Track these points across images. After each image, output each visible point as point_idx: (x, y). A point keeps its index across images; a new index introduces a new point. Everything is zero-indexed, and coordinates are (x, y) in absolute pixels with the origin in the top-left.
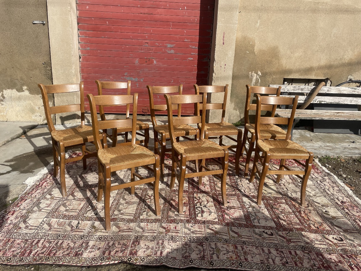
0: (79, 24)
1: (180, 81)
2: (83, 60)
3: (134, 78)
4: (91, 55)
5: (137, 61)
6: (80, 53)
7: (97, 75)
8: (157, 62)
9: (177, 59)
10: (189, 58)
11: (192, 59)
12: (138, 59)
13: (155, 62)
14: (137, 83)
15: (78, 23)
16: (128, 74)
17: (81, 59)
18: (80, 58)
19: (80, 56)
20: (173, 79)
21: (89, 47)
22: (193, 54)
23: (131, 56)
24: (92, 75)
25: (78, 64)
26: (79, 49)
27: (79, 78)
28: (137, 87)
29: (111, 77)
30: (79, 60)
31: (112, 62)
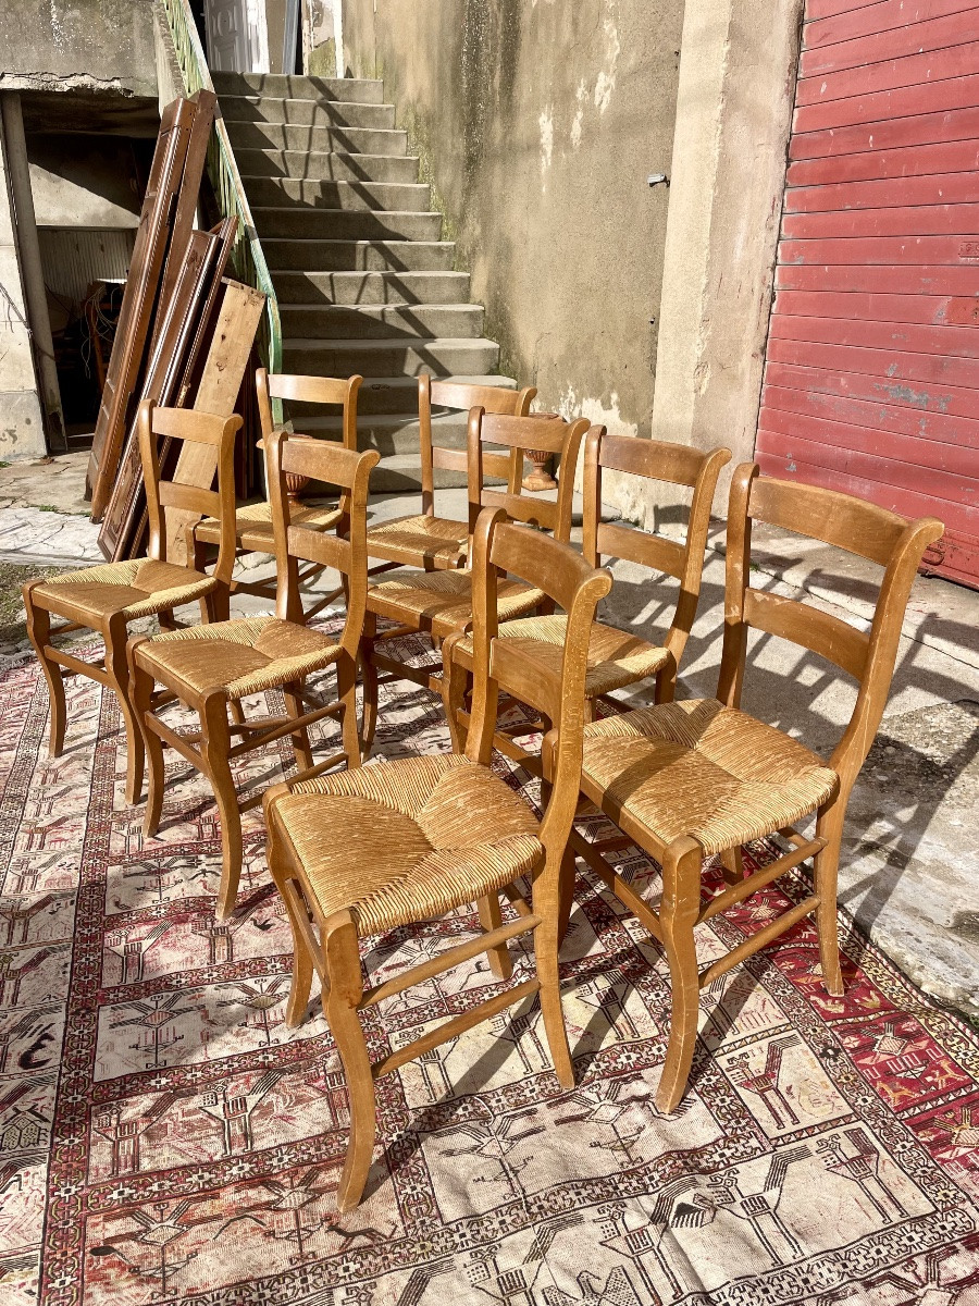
0: (792, 164)
2: (780, 307)
3: (918, 390)
4: (803, 287)
5: (941, 309)
6: (777, 281)
7: (805, 371)
12: (947, 300)
14: (922, 416)
15: (788, 161)
16: (897, 370)
17: (775, 305)
18: (773, 300)
19: (773, 294)
21: (800, 254)
23: (925, 285)
24: (794, 369)
25: (751, 325)
26: (775, 264)
27: (747, 377)
28: (922, 434)
29: (843, 381)
30: (765, 308)
31: (856, 316)
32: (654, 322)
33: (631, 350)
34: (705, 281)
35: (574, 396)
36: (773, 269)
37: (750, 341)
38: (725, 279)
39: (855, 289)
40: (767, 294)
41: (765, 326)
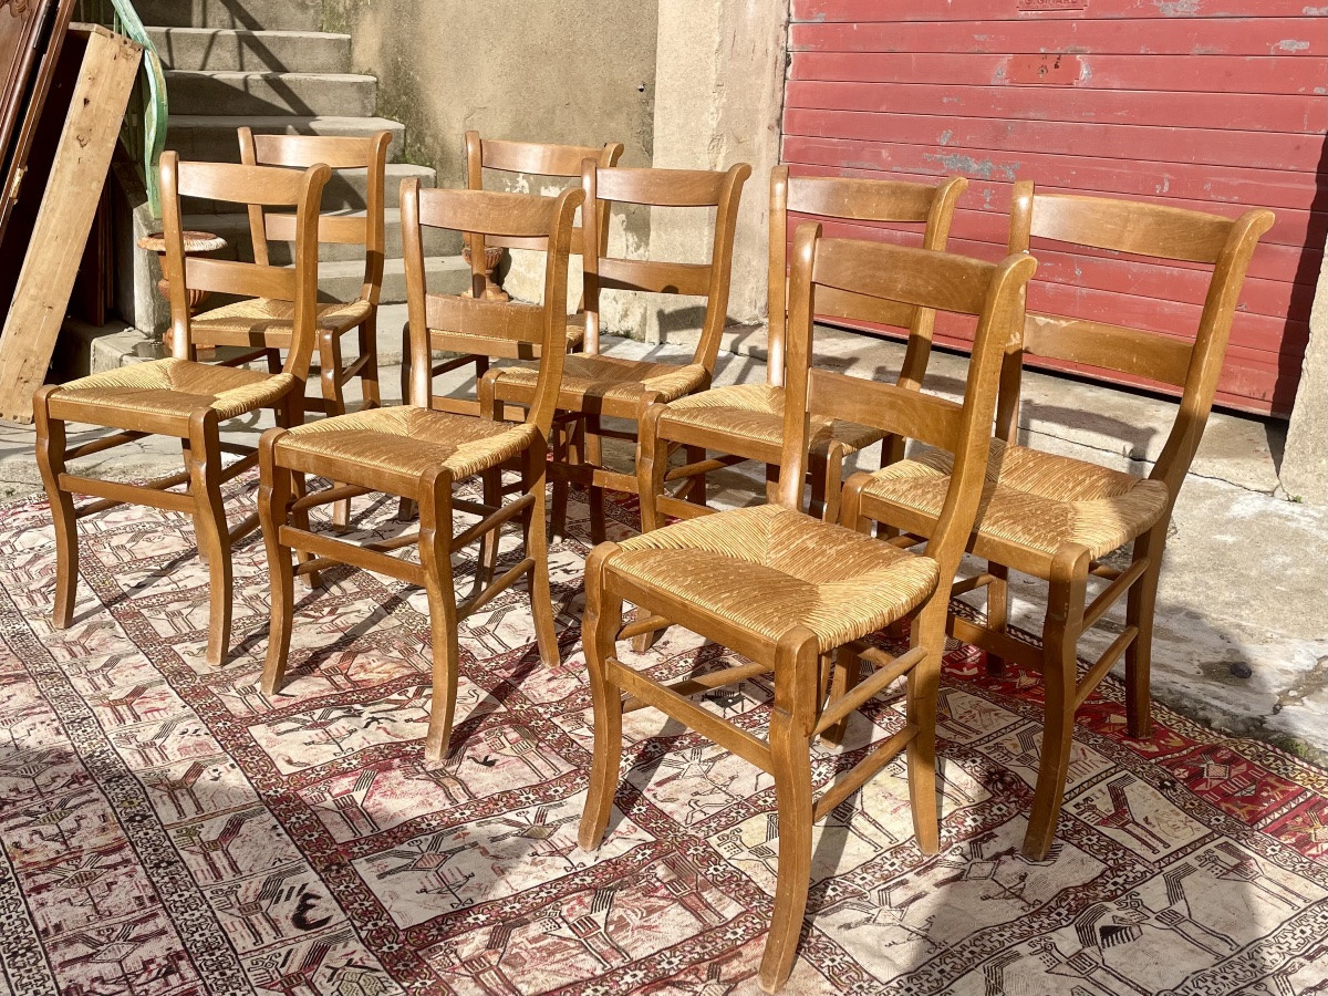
1: (1208, 186)
2: (797, 72)
3: (978, 158)
4: (826, 48)
5: (1001, 68)
6: (791, 41)
7: (837, 145)
8: (1096, 69)
9: (1210, 48)
10: (1286, 45)
11: (1304, 45)
12: (1005, 59)
13: (1084, 72)
14: (986, 187)
16: (952, 138)
17: (790, 70)
18: (788, 63)
19: (788, 56)
20: (1169, 170)
21: (820, 10)
22: (1314, 11)
23: (978, 42)
24: (818, 142)
25: (766, 92)
26: (789, 22)
27: (764, 153)
28: (987, 206)
29: (885, 154)
30: (780, 73)
31: (896, 79)
32: (647, 90)
33: (613, 125)
34: (718, 39)
35: (526, 185)
36: (786, 28)
37: (766, 113)
38: (738, 37)
39: (893, 48)
40: (781, 57)
41: (780, 94)
